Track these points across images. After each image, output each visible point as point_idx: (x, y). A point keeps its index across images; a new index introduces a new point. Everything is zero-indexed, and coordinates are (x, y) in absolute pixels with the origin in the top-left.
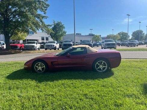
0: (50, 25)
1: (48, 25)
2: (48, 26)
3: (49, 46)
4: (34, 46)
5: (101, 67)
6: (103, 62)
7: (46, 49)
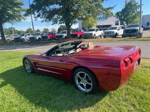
0: (111, 7)
1: (109, 7)
2: (108, 9)
3: (108, 33)
4: (92, 34)
5: (84, 82)
6: (86, 74)
7: (105, 37)
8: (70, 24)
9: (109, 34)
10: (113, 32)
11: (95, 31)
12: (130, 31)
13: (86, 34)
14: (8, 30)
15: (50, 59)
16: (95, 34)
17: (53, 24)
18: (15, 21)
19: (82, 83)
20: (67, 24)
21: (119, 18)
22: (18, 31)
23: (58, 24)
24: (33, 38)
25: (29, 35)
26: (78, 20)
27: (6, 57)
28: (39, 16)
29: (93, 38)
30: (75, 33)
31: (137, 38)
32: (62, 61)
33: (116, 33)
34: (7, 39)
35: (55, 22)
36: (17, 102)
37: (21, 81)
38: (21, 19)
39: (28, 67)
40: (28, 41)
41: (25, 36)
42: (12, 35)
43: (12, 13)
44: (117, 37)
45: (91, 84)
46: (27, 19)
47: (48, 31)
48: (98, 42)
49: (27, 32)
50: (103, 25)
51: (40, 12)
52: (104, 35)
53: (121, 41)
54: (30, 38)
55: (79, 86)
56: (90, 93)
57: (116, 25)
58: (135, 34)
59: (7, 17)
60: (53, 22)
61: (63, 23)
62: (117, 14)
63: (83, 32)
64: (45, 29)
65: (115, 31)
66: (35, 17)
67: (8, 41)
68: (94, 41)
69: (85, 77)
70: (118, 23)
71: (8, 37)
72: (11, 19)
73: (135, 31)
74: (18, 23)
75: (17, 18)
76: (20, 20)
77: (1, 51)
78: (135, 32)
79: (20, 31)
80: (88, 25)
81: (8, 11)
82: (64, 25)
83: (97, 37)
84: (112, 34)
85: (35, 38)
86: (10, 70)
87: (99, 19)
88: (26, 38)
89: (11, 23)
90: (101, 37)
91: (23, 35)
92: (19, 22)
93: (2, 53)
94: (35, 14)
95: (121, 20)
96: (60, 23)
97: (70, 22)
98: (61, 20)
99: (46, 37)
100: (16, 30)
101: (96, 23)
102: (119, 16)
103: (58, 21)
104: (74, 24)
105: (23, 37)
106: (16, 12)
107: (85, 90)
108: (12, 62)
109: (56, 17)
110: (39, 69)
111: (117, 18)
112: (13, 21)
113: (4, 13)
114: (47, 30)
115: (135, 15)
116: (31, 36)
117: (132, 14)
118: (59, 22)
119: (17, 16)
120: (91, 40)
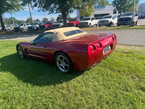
3: (103, 21)
4: (87, 23)
5: (63, 64)
6: (64, 57)
7: (100, 26)
8: (66, 13)
9: (104, 23)
10: (108, 21)
11: (91, 20)
12: (124, 20)
13: (82, 23)
14: (8, 20)
15: (37, 45)
16: (90, 23)
17: (50, 14)
18: (14, 11)
19: (61, 65)
20: (63, 13)
21: (116, 6)
22: (18, 21)
23: (54, 13)
24: (31, 28)
25: (28, 24)
26: (73, 9)
27: (5, 45)
28: (36, 5)
29: (88, 27)
30: (71, 22)
31: (130, 26)
32: (45, 47)
33: (111, 22)
34: (7, 28)
35: (52, 11)
36: (8, 80)
37: (14, 65)
38: (20, 9)
39: (21, 53)
40: (27, 30)
41: (24, 26)
42: (11, 25)
43: (10, 3)
44: (111, 25)
45: (68, 66)
46: (25, 8)
47: (48, 20)
48: (92, 31)
49: (27, 22)
50: (101, 14)
51: (36, 1)
52: (99, 24)
53: (114, 29)
54: (29, 28)
55: (60, 67)
56: (67, 73)
57: (114, 13)
58: (128, 22)
59: (6, 7)
60: (50, 11)
61: (59, 12)
62: (114, 3)
63: (79, 21)
64: (44, 19)
65: (110, 20)
66: (32, 7)
67: (8, 30)
68: (89, 30)
69: (63, 60)
70: (116, 12)
71: (8, 26)
72: (9, 9)
73: (129, 19)
74: (16, 13)
75: (15, 8)
76: (18, 10)
77: (1, 40)
78: (129, 21)
79: (20, 21)
80: (85, 14)
81: (7, 1)
82: (61, 14)
83: (92, 26)
84: (107, 23)
85: (33, 27)
86: (6, 56)
87: (97, 8)
88: (25, 27)
89: (10, 12)
90: (97, 26)
91: (22, 25)
92: (18, 12)
93: (1, 41)
94: (32, 3)
95: (117, 9)
96: (57, 12)
97: (66, 11)
98: (58, 9)
99: (44, 27)
100: (16, 19)
101: (93, 11)
102: (116, 4)
103: (54, 10)
104: (70, 13)
105: (22, 27)
106: (14, 2)
107: (64, 70)
108: (9, 49)
109: (53, 7)
110: (29, 54)
111: (114, 6)
112: (12, 11)
113: (3, 3)
114: (46, 20)
115: (132, 3)
116: (30, 25)
117: (129, 3)
118: (55, 12)
119: (15, 6)
120: (86, 29)
